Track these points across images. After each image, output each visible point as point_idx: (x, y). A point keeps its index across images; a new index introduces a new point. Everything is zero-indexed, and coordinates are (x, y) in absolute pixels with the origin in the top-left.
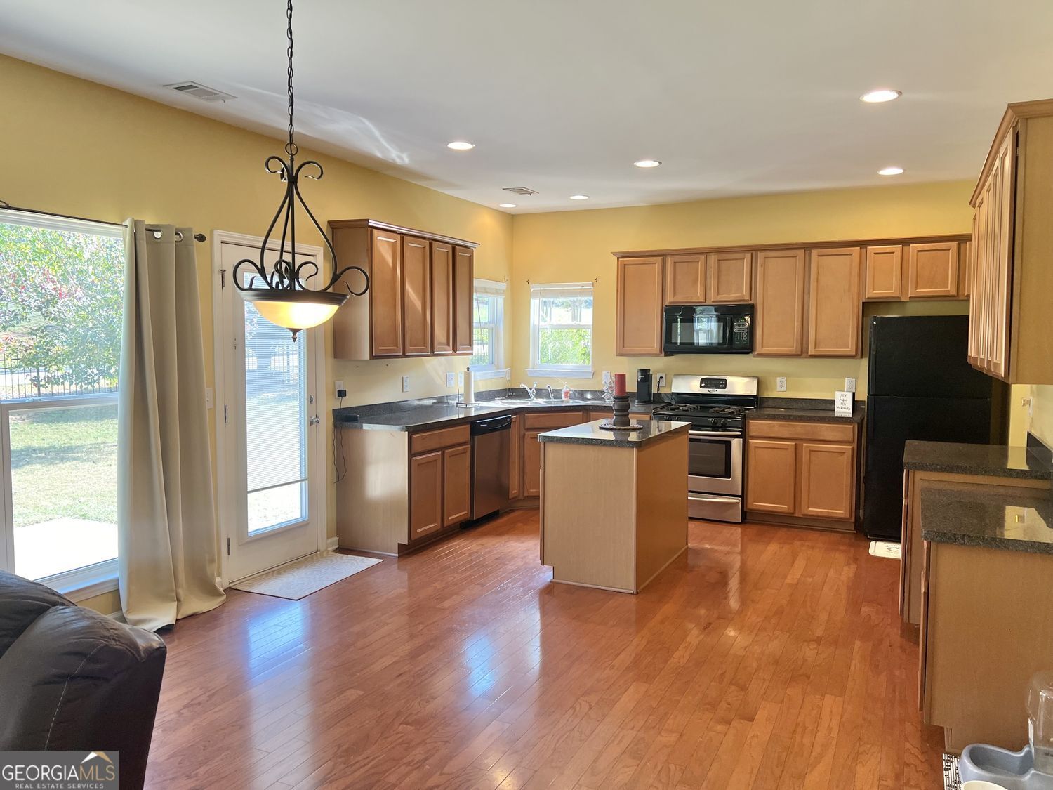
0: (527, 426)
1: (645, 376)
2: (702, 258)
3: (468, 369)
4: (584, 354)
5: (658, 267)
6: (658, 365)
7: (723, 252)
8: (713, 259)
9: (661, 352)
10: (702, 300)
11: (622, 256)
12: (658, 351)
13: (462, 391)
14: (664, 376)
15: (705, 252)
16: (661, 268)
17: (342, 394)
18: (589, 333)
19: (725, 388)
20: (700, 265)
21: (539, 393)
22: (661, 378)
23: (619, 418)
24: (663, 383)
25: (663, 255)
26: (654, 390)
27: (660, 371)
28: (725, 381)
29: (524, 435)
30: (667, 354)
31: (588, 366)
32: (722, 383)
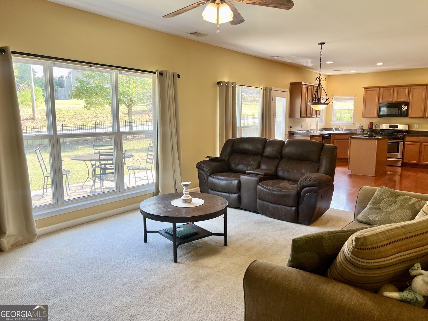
0: (335, 138)
1: (371, 124)
2: (392, 88)
3: (317, 122)
4: (350, 118)
5: (377, 91)
6: (375, 121)
7: (399, 87)
8: (396, 89)
9: (377, 117)
10: (392, 101)
11: (365, 88)
12: (376, 116)
13: (315, 128)
14: (377, 124)
15: (393, 87)
16: (378, 91)
17: (290, 127)
18: (352, 111)
19: (398, 128)
20: (392, 91)
21: (337, 129)
22: (376, 125)
23: (370, 134)
24: (377, 126)
25: (379, 88)
26: (374, 128)
27: (375, 123)
28: (398, 125)
29: (334, 141)
30: (379, 117)
31: (351, 121)
32: (397, 126)
